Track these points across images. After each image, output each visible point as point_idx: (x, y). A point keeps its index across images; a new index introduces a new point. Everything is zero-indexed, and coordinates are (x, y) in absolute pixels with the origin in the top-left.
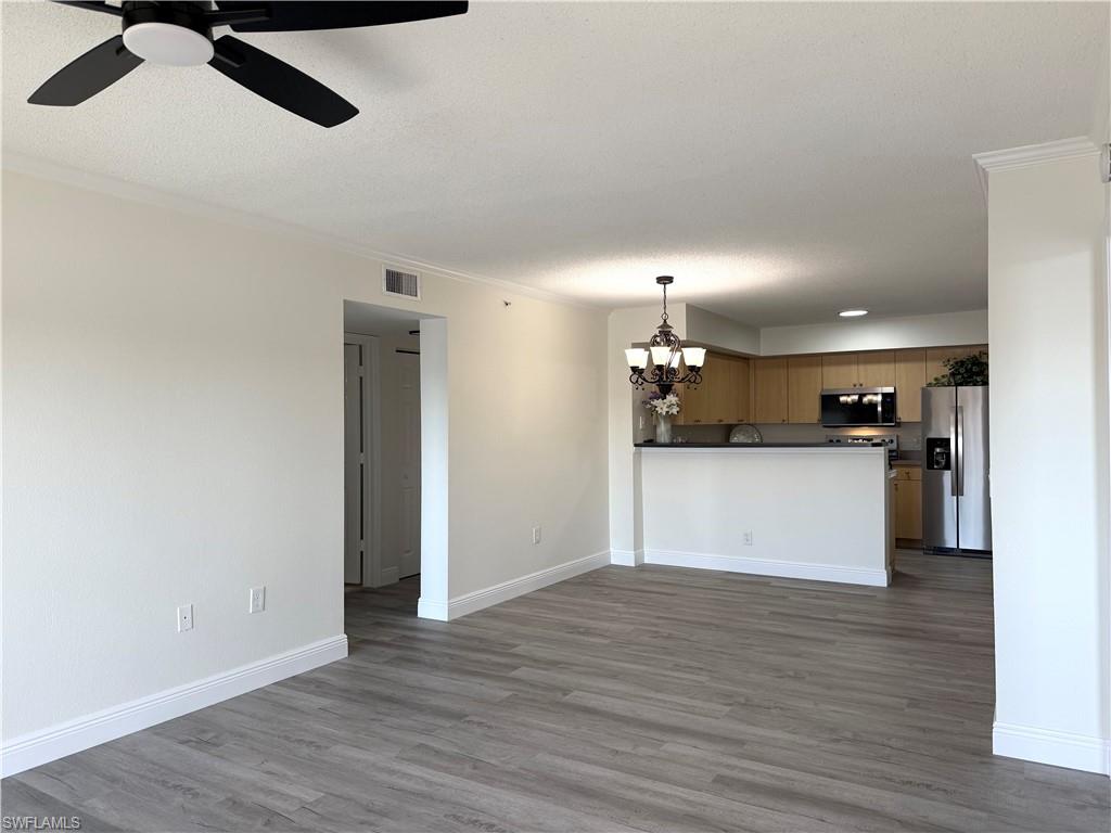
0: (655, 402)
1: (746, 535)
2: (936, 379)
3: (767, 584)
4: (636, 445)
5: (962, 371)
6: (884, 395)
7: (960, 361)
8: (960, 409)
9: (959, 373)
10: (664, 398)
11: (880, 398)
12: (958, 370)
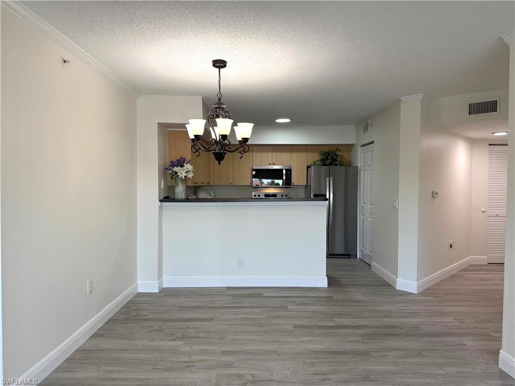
0: (176, 169)
1: (240, 261)
2: (314, 162)
4: (161, 201)
5: (329, 158)
6: (286, 170)
7: (327, 153)
8: (331, 178)
9: (327, 159)
10: (182, 166)
11: (284, 172)
12: (327, 157)
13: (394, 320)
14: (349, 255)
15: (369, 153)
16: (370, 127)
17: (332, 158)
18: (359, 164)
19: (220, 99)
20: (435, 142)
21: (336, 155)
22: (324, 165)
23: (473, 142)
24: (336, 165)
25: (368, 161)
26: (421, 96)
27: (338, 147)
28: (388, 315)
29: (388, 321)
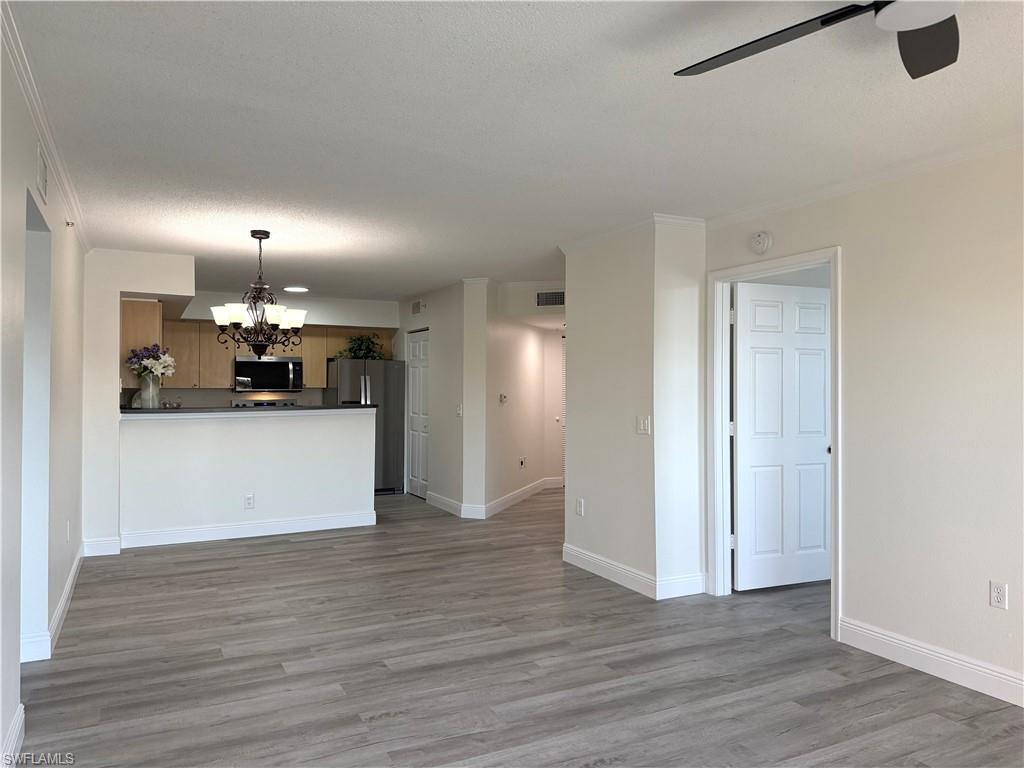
0: (146, 362)
1: (249, 499)
2: (340, 353)
3: (288, 542)
5: (363, 347)
6: (294, 364)
7: (359, 339)
8: (368, 378)
9: (361, 349)
10: (157, 358)
11: (291, 366)
12: (360, 346)
13: (463, 542)
14: (393, 490)
15: (422, 343)
16: (422, 309)
17: (368, 348)
18: (407, 357)
19: (260, 277)
20: (503, 332)
21: (372, 342)
22: (354, 358)
23: (545, 334)
24: (374, 358)
25: (420, 352)
26: (486, 280)
27: (377, 332)
28: (455, 539)
29: (457, 544)
